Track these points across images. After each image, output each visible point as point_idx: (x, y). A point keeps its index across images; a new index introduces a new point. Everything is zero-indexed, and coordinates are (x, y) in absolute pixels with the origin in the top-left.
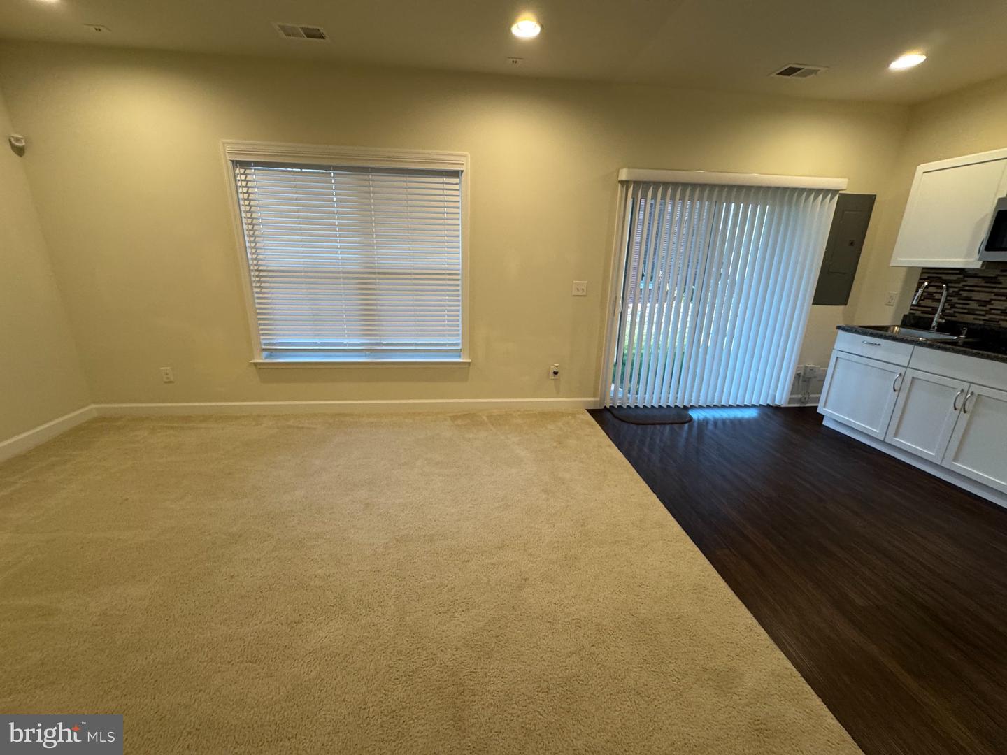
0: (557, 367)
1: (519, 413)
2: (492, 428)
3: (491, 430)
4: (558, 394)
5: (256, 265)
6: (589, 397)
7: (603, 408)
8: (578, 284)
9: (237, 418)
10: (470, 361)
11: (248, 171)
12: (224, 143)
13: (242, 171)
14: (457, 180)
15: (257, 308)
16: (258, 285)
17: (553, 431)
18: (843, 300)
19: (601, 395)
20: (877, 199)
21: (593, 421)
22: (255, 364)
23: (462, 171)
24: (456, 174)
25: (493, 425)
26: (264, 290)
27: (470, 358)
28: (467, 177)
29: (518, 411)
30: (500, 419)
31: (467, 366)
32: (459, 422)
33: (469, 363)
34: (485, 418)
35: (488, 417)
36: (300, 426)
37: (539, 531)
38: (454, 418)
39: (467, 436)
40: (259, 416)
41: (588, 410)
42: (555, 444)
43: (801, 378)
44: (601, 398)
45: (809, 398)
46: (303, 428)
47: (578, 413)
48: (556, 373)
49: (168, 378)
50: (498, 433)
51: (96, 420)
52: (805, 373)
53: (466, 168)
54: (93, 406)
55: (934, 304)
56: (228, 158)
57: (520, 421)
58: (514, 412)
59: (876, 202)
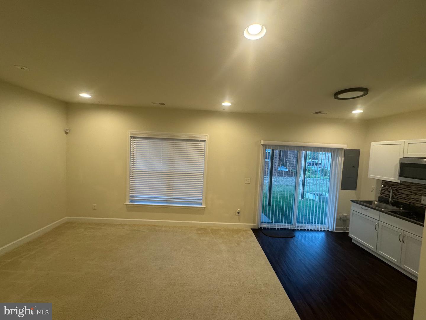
0: (239, 210)
1: (224, 229)
2: (212, 235)
3: (212, 236)
4: (240, 222)
5: (132, 167)
6: (252, 223)
7: (258, 228)
8: (247, 179)
9: (116, 225)
10: (205, 207)
11: (135, 139)
12: (129, 131)
13: (133, 139)
14: (204, 143)
15: (130, 184)
16: (132, 176)
17: (236, 238)
18: (354, 188)
19: (257, 223)
20: (361, 151)
21: (253, 234)
22: (126, 204)
23: (206, 140)
24: (204, 141)
25: (212, 234)
26: (134, 178)
27: (205, 205)
28: (207, 142)
29: (223, 228)
30: (215, 232)
31: (204, 209)
32: (199, 232)
33: (205, 208)
34: (210, 230)
35: (211, 230)
36: (139, 230)
37: (225, 285)
38: (198, 230)
39: (201, 238)
40: (124, 224)
41: (251, 229)
42: (236, 245)
43: (342, 220)
44: (257, 224)
45: (346, 228)
46: (140, 231)
47: (248, 230)
48: (238, 213)
49: (95, 208)
50: (214, 238)
51: (67, 223)
52: (343, 218)
53: (207, 139)
54: (66, 217)
55: (389, 193)
56: (130, 136)
57: (223, 233)
58: (222, 228)
59: (360, 152)
